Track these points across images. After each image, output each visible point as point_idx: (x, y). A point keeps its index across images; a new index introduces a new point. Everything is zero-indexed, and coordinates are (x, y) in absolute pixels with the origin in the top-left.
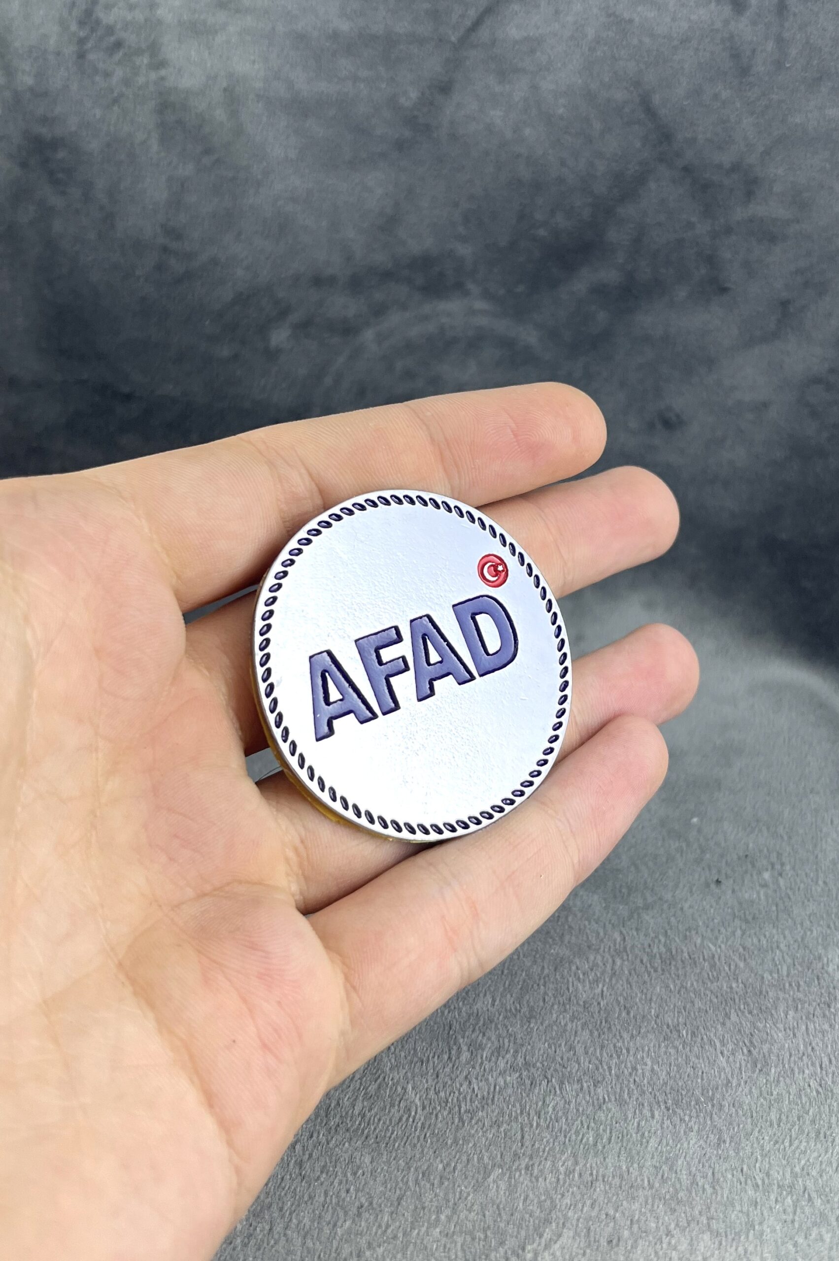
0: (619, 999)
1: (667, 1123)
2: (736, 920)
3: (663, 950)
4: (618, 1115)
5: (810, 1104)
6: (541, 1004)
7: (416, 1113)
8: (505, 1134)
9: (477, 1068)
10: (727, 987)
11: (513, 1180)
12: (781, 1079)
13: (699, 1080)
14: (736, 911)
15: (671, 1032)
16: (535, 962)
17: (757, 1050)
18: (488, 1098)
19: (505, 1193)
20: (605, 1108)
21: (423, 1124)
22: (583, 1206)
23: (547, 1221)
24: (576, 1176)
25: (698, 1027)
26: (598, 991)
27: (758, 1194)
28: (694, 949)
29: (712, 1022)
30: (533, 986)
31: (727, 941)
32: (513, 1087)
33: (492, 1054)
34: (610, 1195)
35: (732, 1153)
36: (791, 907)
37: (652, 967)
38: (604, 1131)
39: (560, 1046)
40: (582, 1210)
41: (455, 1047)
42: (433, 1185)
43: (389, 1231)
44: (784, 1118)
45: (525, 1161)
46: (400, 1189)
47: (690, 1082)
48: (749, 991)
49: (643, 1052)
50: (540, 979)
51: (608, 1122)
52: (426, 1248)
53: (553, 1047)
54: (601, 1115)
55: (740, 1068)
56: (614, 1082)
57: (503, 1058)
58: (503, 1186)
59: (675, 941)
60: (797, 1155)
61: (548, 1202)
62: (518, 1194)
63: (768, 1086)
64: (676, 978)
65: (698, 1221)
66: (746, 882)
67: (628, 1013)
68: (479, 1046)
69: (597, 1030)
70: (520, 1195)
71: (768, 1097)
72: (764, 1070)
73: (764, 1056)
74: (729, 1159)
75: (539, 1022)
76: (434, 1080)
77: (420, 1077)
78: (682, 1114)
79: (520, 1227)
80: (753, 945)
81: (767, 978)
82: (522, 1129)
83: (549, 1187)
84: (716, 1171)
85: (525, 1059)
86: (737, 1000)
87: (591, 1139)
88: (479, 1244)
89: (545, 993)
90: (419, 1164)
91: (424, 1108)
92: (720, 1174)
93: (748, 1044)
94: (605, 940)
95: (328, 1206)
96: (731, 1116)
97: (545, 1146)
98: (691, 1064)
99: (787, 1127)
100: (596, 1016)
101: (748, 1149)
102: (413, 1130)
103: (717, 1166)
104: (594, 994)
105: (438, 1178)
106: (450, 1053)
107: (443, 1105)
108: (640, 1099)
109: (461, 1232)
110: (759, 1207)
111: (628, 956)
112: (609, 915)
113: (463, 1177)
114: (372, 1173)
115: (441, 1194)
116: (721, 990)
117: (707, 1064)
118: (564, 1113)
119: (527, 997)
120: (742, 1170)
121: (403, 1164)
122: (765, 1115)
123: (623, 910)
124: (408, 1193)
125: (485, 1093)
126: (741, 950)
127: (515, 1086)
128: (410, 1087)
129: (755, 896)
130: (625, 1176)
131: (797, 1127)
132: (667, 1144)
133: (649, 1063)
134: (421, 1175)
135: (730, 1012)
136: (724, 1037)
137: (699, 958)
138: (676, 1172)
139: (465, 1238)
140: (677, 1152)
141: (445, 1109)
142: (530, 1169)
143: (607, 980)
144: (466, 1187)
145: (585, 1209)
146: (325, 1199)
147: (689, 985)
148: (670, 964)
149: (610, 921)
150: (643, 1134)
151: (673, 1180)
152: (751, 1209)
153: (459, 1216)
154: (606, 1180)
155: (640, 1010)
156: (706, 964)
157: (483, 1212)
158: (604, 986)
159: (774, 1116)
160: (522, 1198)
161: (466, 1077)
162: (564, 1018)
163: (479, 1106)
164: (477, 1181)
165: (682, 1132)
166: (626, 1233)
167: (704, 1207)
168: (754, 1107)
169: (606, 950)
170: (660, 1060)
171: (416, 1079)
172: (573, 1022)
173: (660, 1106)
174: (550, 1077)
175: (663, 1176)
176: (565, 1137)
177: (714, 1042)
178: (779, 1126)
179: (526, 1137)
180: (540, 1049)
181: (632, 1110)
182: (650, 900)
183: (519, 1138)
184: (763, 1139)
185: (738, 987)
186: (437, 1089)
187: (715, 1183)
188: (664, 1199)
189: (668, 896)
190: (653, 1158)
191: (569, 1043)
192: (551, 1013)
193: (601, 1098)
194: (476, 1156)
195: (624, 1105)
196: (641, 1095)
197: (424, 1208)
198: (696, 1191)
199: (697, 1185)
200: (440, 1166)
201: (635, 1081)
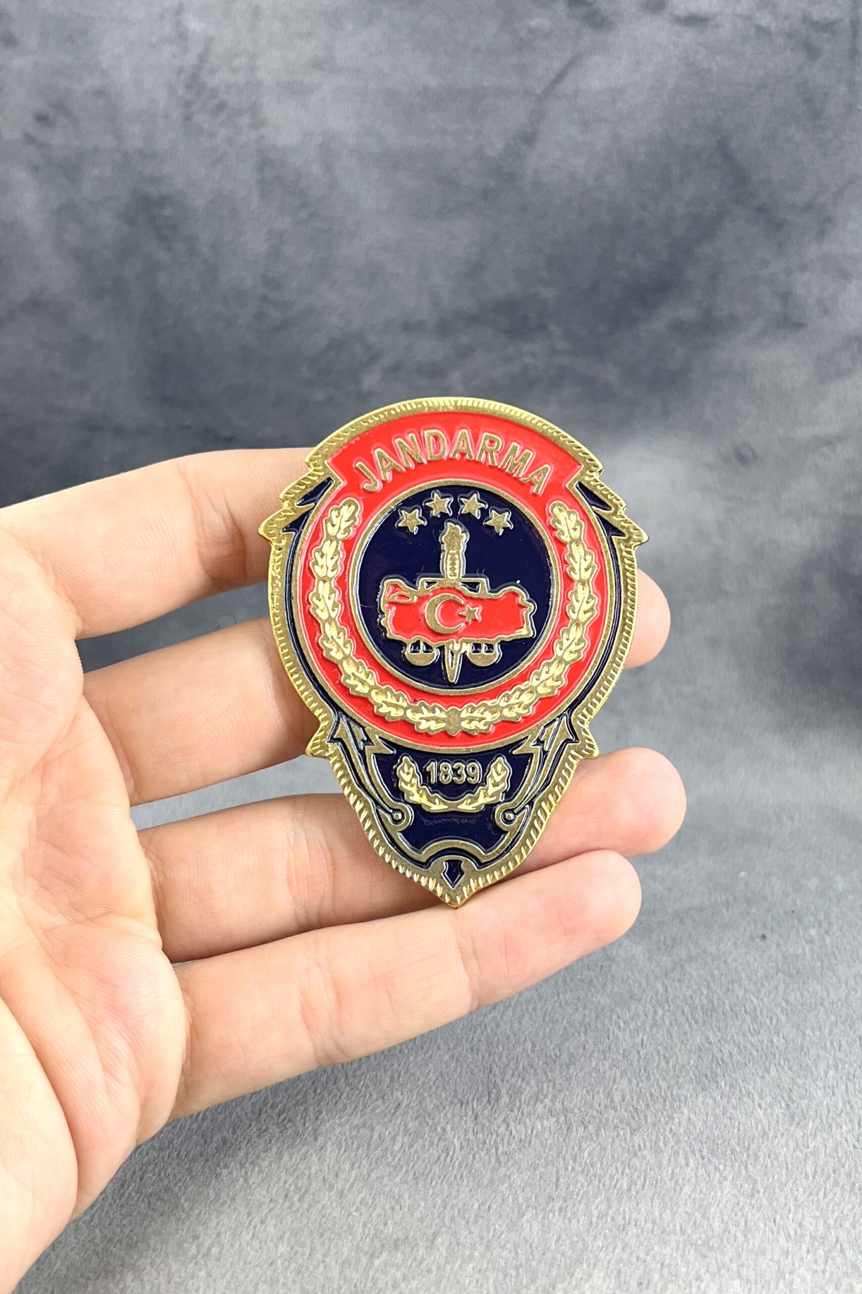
0: (659, 1048)
1: (702, 1171)
2: (779, 974)
3: (705, 1001)
4: (652, 1161)
5: (846, 1158)
6: (581, 1051)
7: (454, 1152)
8: (541, 1177)
9: (516, 1111)
10: (768, 1041)
11: (546, 1221)
12: (818, 1133)
13: (736, 1131)
14: (780, 965)
15: (709, 1082)
16: (577, 1010)
17: (795, 1105)
18: (525, 1141)
19: (538, 1233)
20: (639, 1154)
21: (460, 1164)
22: (614, 1249)
23: (579, 1261)
24: (609, 1219)
25: (737, 1079)
26: (638, 1040)
27: (790, 1243)
28: (736, 1001)
29: (751, 1075)
30: (573, 1034)
31: (770, 993)
32: (550, 1131)
33: (531, 1098)
34: (642, 1239)
35: (765, 1202)
36: (837, 965)
37: (693, 1018)
38: (638, 1177)
39: (598, 1093)
40: (613, 1252)
41: (494, 1091)
42: (468, 1222)
43: (424, 1264)
44: (819, 1170)
45: (559, 1203)
46: (436, 1226)
47: (726, 1132)
48: (790, 1046)
49: (680, 1102)
50: (581, 1026)
51: (643, 1168)
52: (459, 1282)
53: (591, 1093)
54: (636, 1162)
55: (777, 1121)
56: (650, 1130)
57: (541, 1102)
58: (536, 1226)
59: (717, 994)
60: (830, 1208)
61: (580, 1243)
62: (551, 1235)
63: (805, 1139)
64: (717, 1030)
65: (728, 1268)
66: (791, 936)
67: (667, 1063)
68: (518, 1089)
69: (636, 1078)
70: (553, 1235)
71: (804, 1150)
72: (802, 1123)
73: (802, 1111)
74: (762, 1209)
75: (578, 1068)
76: (472, 1122)
77: (459, 1118)
78: (717, 1163)
79: (552, 1265)
80: (795, 1000)
81: (809, 1035)
82: (557, 1172)
83: (581, 1228)
84: (749, 1219)
85: (563, 1104)
86: (777, 1056)
87: (625, 1184)
88: (511, 1281)
89: (586, 1040)
90: (455, 1202)
91: (462, 1148)
92: (752, 1223)
93: (786, 1099)
94: (647, 990)
95: (366, 1238)
96: (766, 1166)
97: (579, 1190)
98: (728, 1115)
99: (822, 1180)
100: (635, 1064)
101: (782, 1199)
102: (450, 1168)
103: (749, 1214)
104: (634, 1043)
105: (473, 1216)
106: (489, 1096)
107: (481, 1146)
108: (676, 1147)
109: (493, 1269)
110: (790, 1257)
111: (669, 1006)
112: (652, 966)
113: (498, 1215)
114: (409, 1210)
115: (476, 1232)
116: (762, 1043)
117: (744, 1115)
118: (599, 1159)
119: (567, 1044)
120: (775, 1221)
121: (440, 1201)
122: (800, 1167)
123: (666, 961)
124: (444, 1229)
125: (523, 1137)
126: (783, 1004)
127: (552, 1130)
128: (449, 1128)
129: (800, 951)
130: (658, 1221)
131: (832, 1180)
132: (701, 1192)
133: (685, 1110)
134: (456, 1213)
135: (770, 1067)
136: (762, 1090)
137: (741, 1011)
138: (708, 1219)
139: (497, 1275)
140: (710, 1200)
141: (482, 1150)
142: (564, 1211)
143: (648, 1030)
144: (500, 1226)
145: (617, 1251)
146: (364, 1230)
147: (729, 1038)
148: (711, 1015)
149: (653, 972)
150: (677, 1181)
151: (705, 1227)
152: (782, 1259)
153: (492, 1253)
154: (638, 1224)
155: (680, 1060)
156: (748, 1018)
157: (516, 1251)
158: (644, 1035)
159: (809, 1169)
160: (555, 1238)
161: (504, 1120)
162: (603, 1065)
163: (516, 1148)
164: (511, 1221)
165: (716, 1180)
166: (656, 1277)
167: (735, 1254)
168: (789, 1159)
169: (648, 1000)
170: (697, 1109)
171: (456, 1120)
172: (612, 1069)
173: (695, 1155)
174: (586, 1123)
175: (695, 1223)
176: (600, 1181)
177: (753, 1094)
178: (814, 1178)
179: (562, 1180)
180: (578, 1095)
181: (667, 1158)
182: (693, 953)
183: (555, 1180)
184: (797, 1190)
185: (779, 1041)
186: (475, 1130)
187: (746, 1231)
188: (696, 1245)
189: (713, 949)
190: (685, 1204)
191: (607, 1091)
192: (590, 1059)
193: (636, 1145)
194: (511, 1197)
195: (659, 1153)
196: (677, 1144)
197: (458, 1244)
198: (727, 1239)
199: (729, 1233)
200: (476, 1206)
201: (671, 1129)
